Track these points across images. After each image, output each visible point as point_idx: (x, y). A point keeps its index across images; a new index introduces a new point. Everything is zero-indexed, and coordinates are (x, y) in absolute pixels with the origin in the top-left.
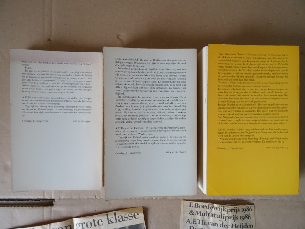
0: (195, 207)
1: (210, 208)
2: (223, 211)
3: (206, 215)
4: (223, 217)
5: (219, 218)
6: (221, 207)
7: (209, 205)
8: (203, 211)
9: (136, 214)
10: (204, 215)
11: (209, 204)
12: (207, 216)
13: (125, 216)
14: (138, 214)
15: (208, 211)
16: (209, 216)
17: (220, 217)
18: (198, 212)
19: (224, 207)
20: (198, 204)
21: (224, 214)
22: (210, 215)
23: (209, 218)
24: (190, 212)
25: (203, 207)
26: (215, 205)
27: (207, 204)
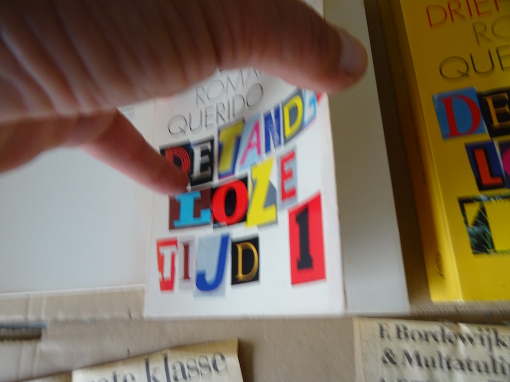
0: (399, 337)
1: (450, 341)
2: (495, 348)
3: (437, 364)
4: (499, 369)
5: (487, 371)
6: (488, 332)
7: (443, 331)
8: (425, 350)
9: (218, 358)
10: (430, 363)
11: (441, 324)
12: (442, 367)
13: (192, 364)
14: (223, 358)
15: (444, 350)
16: (449, 367)
17: (491, 369)
18: (411, 355)
19: (496, 333)
20: (405, 329)
21: (501, 358)
22: (454, 363)
23: (451, 377)
24: (384, 354)
25: (425, 337)
26: (465, 329)
27: (434, 328)
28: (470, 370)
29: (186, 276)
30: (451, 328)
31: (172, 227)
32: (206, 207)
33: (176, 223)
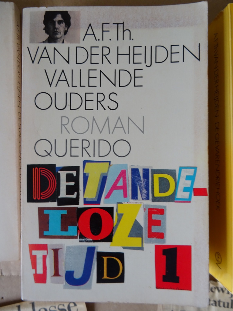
5: (228, 307)
16: (209, 304)
17: (230, 306)
22: (212, 302)
28: (219, 306)
29: (57, 274)
30: (213, 284)
31: (42, 236)
32: (73, 224)
33: (46, 233)
